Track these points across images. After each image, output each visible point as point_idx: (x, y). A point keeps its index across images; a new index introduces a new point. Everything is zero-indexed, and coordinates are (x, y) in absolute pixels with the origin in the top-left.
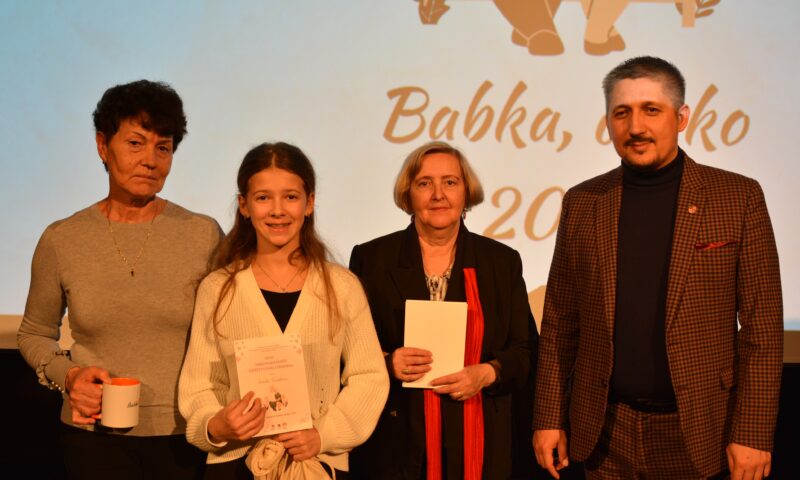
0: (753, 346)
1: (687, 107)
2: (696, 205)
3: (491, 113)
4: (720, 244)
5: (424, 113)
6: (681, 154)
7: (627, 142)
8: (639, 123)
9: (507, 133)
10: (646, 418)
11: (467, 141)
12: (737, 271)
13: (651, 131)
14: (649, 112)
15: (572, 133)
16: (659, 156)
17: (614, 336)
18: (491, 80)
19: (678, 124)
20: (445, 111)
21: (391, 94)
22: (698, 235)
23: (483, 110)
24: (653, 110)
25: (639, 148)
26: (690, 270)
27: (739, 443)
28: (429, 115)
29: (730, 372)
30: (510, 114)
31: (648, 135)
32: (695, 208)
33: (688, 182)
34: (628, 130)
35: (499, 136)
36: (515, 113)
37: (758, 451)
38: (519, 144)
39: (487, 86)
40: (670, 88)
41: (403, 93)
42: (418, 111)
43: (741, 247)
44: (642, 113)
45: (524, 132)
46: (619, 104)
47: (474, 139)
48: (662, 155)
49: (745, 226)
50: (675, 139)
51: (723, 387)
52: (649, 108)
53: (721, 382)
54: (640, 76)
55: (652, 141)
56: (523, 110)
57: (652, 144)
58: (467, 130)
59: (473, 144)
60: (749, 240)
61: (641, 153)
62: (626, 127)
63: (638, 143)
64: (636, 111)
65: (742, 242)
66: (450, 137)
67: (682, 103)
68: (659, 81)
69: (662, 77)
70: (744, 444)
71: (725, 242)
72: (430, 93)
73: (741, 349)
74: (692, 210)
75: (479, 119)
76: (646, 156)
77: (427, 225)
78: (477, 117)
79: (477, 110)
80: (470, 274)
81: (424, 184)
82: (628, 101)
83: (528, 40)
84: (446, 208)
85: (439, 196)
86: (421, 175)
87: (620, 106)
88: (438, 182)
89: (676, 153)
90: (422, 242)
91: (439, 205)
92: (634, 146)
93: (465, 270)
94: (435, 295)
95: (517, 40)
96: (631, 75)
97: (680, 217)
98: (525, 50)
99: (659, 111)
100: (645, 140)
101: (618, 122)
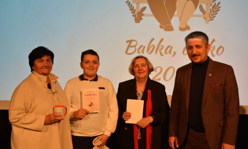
1: (209, 45)
2: (211, 73)
3: (154, 47)
4: (218, 85)
7: (192, 56)
8: (195, 51)
9: (158, 52)
11: (147, 54)
12: (224, 92)
13: (199, 53)
16: (201, 60)
17: (189, 111)
18: (154, 38)
19: (207, 50)
20: (142, 46)
22: (211, 82)
23: (152, 46)
24: (199, 47)
25: (196, 58)
27: (224, 143)
28: (137, 47)
29: (222, 121)
31: (198, 54)
32: (211, 74)
33: (210, 66)
35: (156, 53)
36: (160, 47)
37: (231, 145)
38: (162, 55)
39: (153, 39)
40: (204, 40)
41: (130, 41)
42: (134, 46)
44: (196, 48)
45: (163, 51)
46: (189, 45)
47: (150, 54)
48: (203, 59)
49: (226, 79)
51: (220, 126)
52: (197, 46)
53: (219, 124)
54: (195, 38)
56: (163, 46)
57: (199, 56)
58: (147, 51)
59: (150, 55)
60: (227, 83)
61: (196, 59)
62: (191, 52)
63: (195, 56)
64: (194, 47)
65: (225, 84)
66: (143, 53)
67: (208, 44)
69: (201, 37)
70: (226, 143)
71: (219, 84)
72: (137, 41)
74: (210, 75)
75: (151, 48)
76: (198, 60)
78: (150, 48)
79: (150, 46)
80: (149, 92)
81: (137, 67)
82: (192, 45)
83: (164, 27)
84: (143, 72)
85: (140, 69)
86: (135, 64)
87: (190, 46)
88: (140, 65)
89: (207, 58)
90: (137, 82)
91: (140, 71)
92: (194, 57)
93: (148, 90)
94: (139, 97)
95: (161, 27)
96: (192, 37)
97: (207, 77)
98: (163, 30)
99: (201, 47)
100: (197, 55)
101: (190, 51)
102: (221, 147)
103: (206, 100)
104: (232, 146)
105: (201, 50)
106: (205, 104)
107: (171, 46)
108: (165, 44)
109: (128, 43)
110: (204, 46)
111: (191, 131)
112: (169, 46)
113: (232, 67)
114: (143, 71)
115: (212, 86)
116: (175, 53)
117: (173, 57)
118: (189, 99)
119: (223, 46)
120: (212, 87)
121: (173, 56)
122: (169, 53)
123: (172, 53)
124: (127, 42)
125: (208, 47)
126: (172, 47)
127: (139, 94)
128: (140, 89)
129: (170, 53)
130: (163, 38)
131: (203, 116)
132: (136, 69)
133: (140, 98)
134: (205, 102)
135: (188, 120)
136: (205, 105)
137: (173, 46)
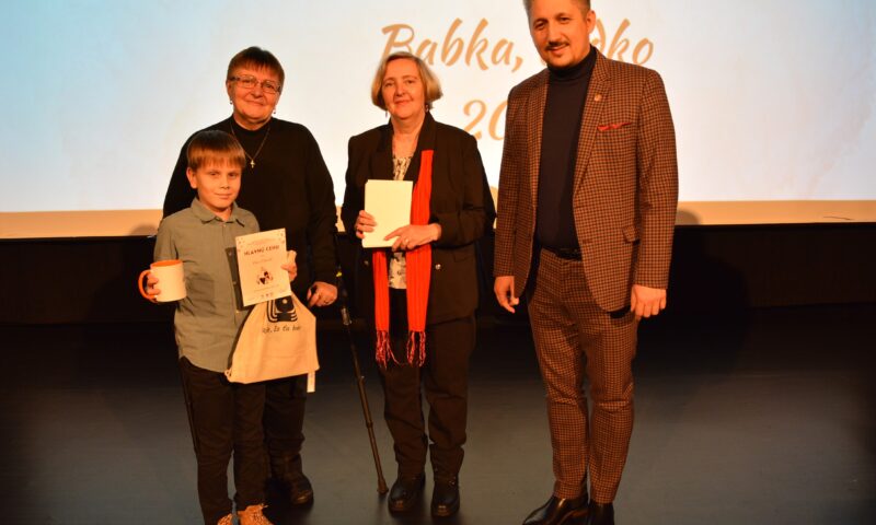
0: (648, 206)
1: (593, 12)
2: (601, 94)
3: (461, 44)
4: (619, 125)
6: (594, 50)
7: (547, 48)
8: (555, 31)
9: (474, 58)
10: (565, 264)
11: (444, 65)
12: (636, 146)
13: (566, 37)
14: (562, 21)
15: (523, 57)
16: (574, 57)
18: (461, 18)
19: (587, 27)
20: (426, 43)
22: (601, 118)
23: (454, 43)
24: (565, 19)
25: (557, 52)
26: (593, 144)
27: (638, 284)
28: (415, 45)
29: (631, 229)
30: (476, 44)
31: (564, 39)
33: (598, 73)
34: (546, 38)
35: (468, 62)
36: (479, 43)
37: (654, 290)
38: (484, 67)
39: (457, 23)
41: (395, 29)
42: (406, 43)
43: (639, 126)
44: (557, 23)
45: (487, 57)
46: (537, 18)
47: (451, 63)
48: (576, 55)
49: (640, 109)
50: (587, 38)
51: (626, 241)
52: (561, 18)
53: (625, 237)
55: (567, 44)
56: (486, 41)
57: (567, 48)
58: (444, 57)
60: (644, 120)
61: (559, 56)
62: (544, 35)
63: (556, 48)
65: (637, 123)
66: (431, 62)
67: (589, 9)
70: (641, 284)
71: (621, 124)
72: (414, 28)
73: (640, 207)
74: (598, 98)
75: (454, 49)
76: (565, 58)
78: (452, 46)
79: (451, 42)
80: (426, 155)
81: (390, 84)
82: (544, 14)
84: (408, 101)
85: (400, 92)
86: (387, 77)
87: (539, 20)
88: (400, 81)
89: (588, 51)
91: (401, 98)
92: (553, 50)
93: (423, 152)
94: (399, 172)
97: (588, 104)
99: (569, 20)
100: (562, 44)
101: (539, 32)
104: (659, 290)
105: (569, 30)
106: (582, 180)
107: (509, 40)
108: (492, 35)
109: (389, 34)
110: (578, 18)
112: (503, 42)
113: (658, 75)
114: (406, 97)
115: (602, 129)
116: (519, 61)
117: (516, 73)
119: (651, 40)
120: (603, 132)
121: (514, 70)
122: (503, 61)
123: (513, 60)
124: (385, 30)
125: (589, 20)
126: (511, 45)
127: (399, 163)
128: (403, 149)
129: (507, 62)
130: (488, 20)
131: (577, 213)
132: (389, 93)
133: (402, 176)
134: (584, 176)
136: (582, 182)
137: (513, 41)
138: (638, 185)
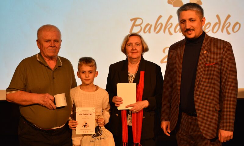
1: (204, 18)
2: (206, 51)
3: (162, 25)
4: (213, 64)
5: (141, 25)
7: (185, 31)
8: (189, 25)
9: (167, 30)
11: (154, 34)
13: (193, 27)
14: (192, 21)
16: (196, 35)
18: (162, 15)
19: (202, 24)
20: (148, 25)
21: (132, 20)
22: (206, 60)
24: (193, 20)
25: (189, 33)
26: (203, 72)
27: (221, 129)
28: (143, 26)
29: (218, 105)
30: (168, 25)
31: (192, 28)
32: (206, 52)
33: (205, 42)
34: (185, 27)
35: (164, 32)
38: (171, 34)
39: (160, 17)
41: (135, 20)
42: (140, 25)
43: (221, 64)
44: (189, 21)
45: (172, 30)
46: (182, 19)
48: (197, 35)
49: (222, 57)
52: (191, 20)
53: (215, 109)
54: (188, 10)
55: (193, 30)
56: (172, 24)
57: (194, 31)
58: (155, 30)
59: (157, 34)
60: (224, 62)
61: (190, 34)
62: (184, 26)
63: (189, 31)
64: (187, 21)
66: (150, 32)
68: (194, 11)
69: (195, 9)
70: (222, 129)
74: (205, 52)
76: (192, 35)
77: (131, 58)
78: (158, 26)
80: (142, 73)
81: (130, 45)
82: (185, 18)
83: (173, 2)
87: (183, 20)
88: (134, 44)
89: (202, 33)
90: (129, 63)
91: (134, 51)
92: (187, 32)
93: (141, 72)
94: (131, 79)
95: (169, 2)
96: (185, 10)
97: (201, 55)
98: (172, 6)
99: (195, 20)
100: (191, 30)
101: (182, 25)
102: (218, 134)
103: (200, 81)
105: (195, 24)
106: (198, 85)
109: (133, 22)
110: (198, 20)
111: (184, 115)
113: (230, 44)
118: (181, 79)
119: (239, 22)
120: (207, 66)
122: (179, 32)
125: (203, 21)
127: (131, 76)
128: (133, 70)
131: (196, 98)
133: (132, 81)
134: (199, 83)
135: (180, 102)
138: (221, 88)
